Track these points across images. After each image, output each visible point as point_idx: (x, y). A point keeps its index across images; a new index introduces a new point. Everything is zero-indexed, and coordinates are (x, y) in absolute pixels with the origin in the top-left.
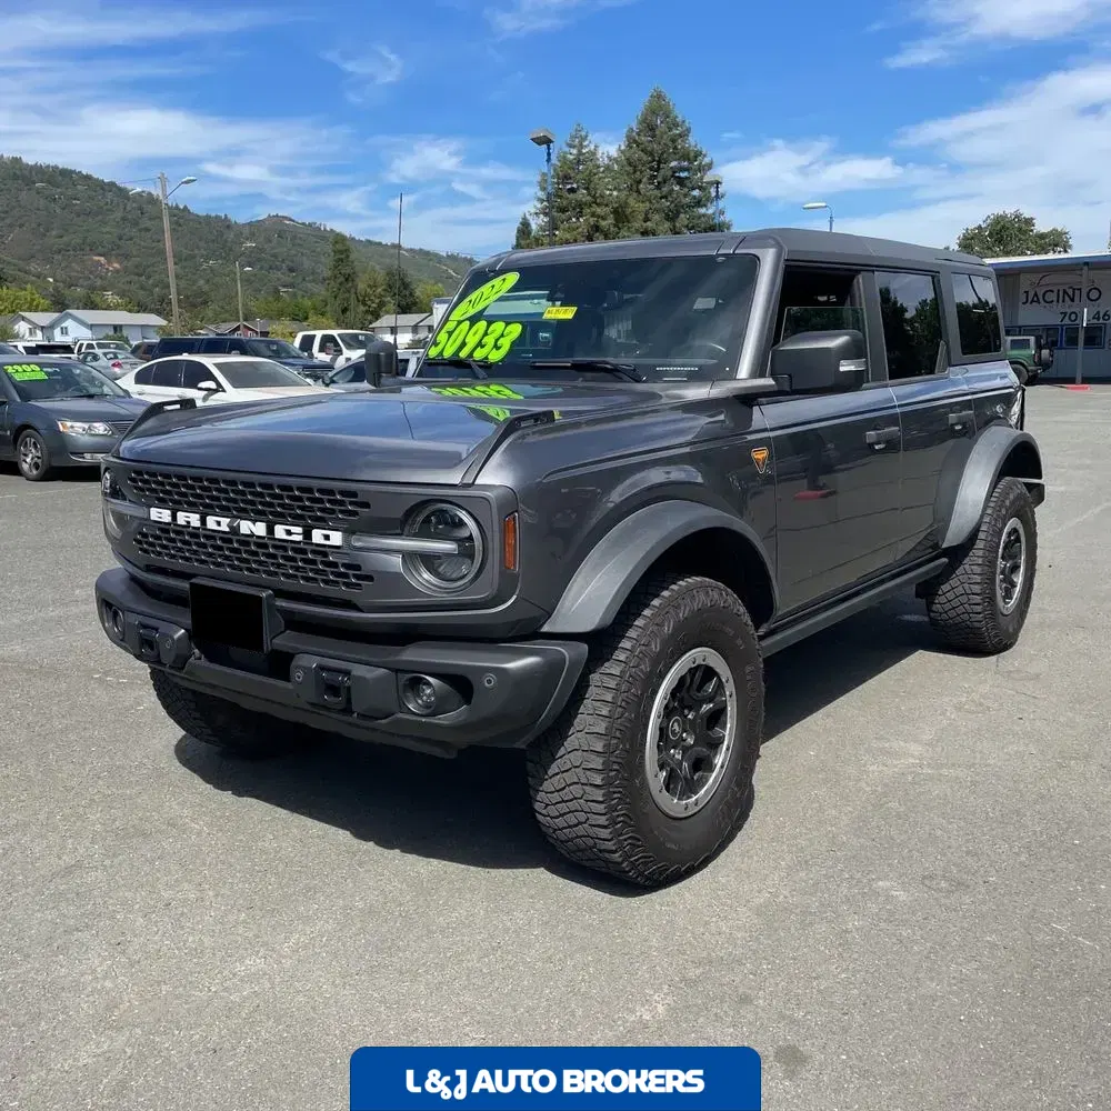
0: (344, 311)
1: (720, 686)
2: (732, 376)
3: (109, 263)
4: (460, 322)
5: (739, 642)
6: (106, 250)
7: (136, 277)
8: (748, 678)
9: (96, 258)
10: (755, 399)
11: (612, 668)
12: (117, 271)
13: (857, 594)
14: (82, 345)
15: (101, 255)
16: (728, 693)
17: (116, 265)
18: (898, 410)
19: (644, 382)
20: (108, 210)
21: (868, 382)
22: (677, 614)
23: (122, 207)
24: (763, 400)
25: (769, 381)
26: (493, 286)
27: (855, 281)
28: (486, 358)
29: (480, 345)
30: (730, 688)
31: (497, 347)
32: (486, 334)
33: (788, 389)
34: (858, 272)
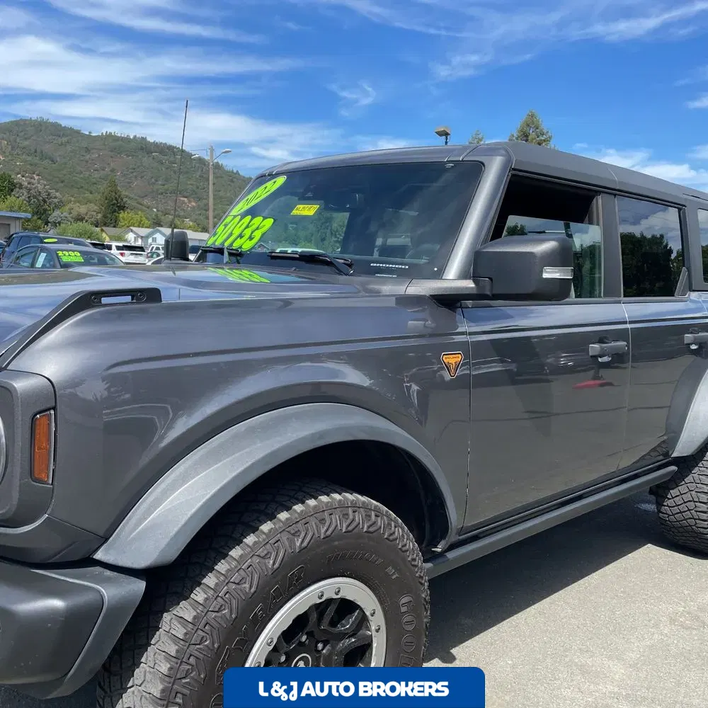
0: (323, 240)
1: (363, 621)
2: (439, 275)
3: (190, 202)
4: (235, 216)
5: (390, 570)
6: (188, 194)
7: (204, 212)
8: (404, 609)
9: (182, 199)
10: (459, 301)
11: (185, 610)
12: (194, 207)
13: (580, 498)
14: (153, 247)
15: (186, 197)
16: (373, 628)
17: (194, 204)
18: (628, 326)
19: (351, 275)
20: (193, 171)
21: (600, 297)
22: (292, 542)
23: (200, 170)
24: (469, 303)
25: (470, 284)
26: (266, 188)
27: (595, 200)
28: (241, 247)
29: (241, 236)
30: (377, 621)
31: (251, 238)
32: (247, 227)
33: (488, 293)
34: (598, 193)
